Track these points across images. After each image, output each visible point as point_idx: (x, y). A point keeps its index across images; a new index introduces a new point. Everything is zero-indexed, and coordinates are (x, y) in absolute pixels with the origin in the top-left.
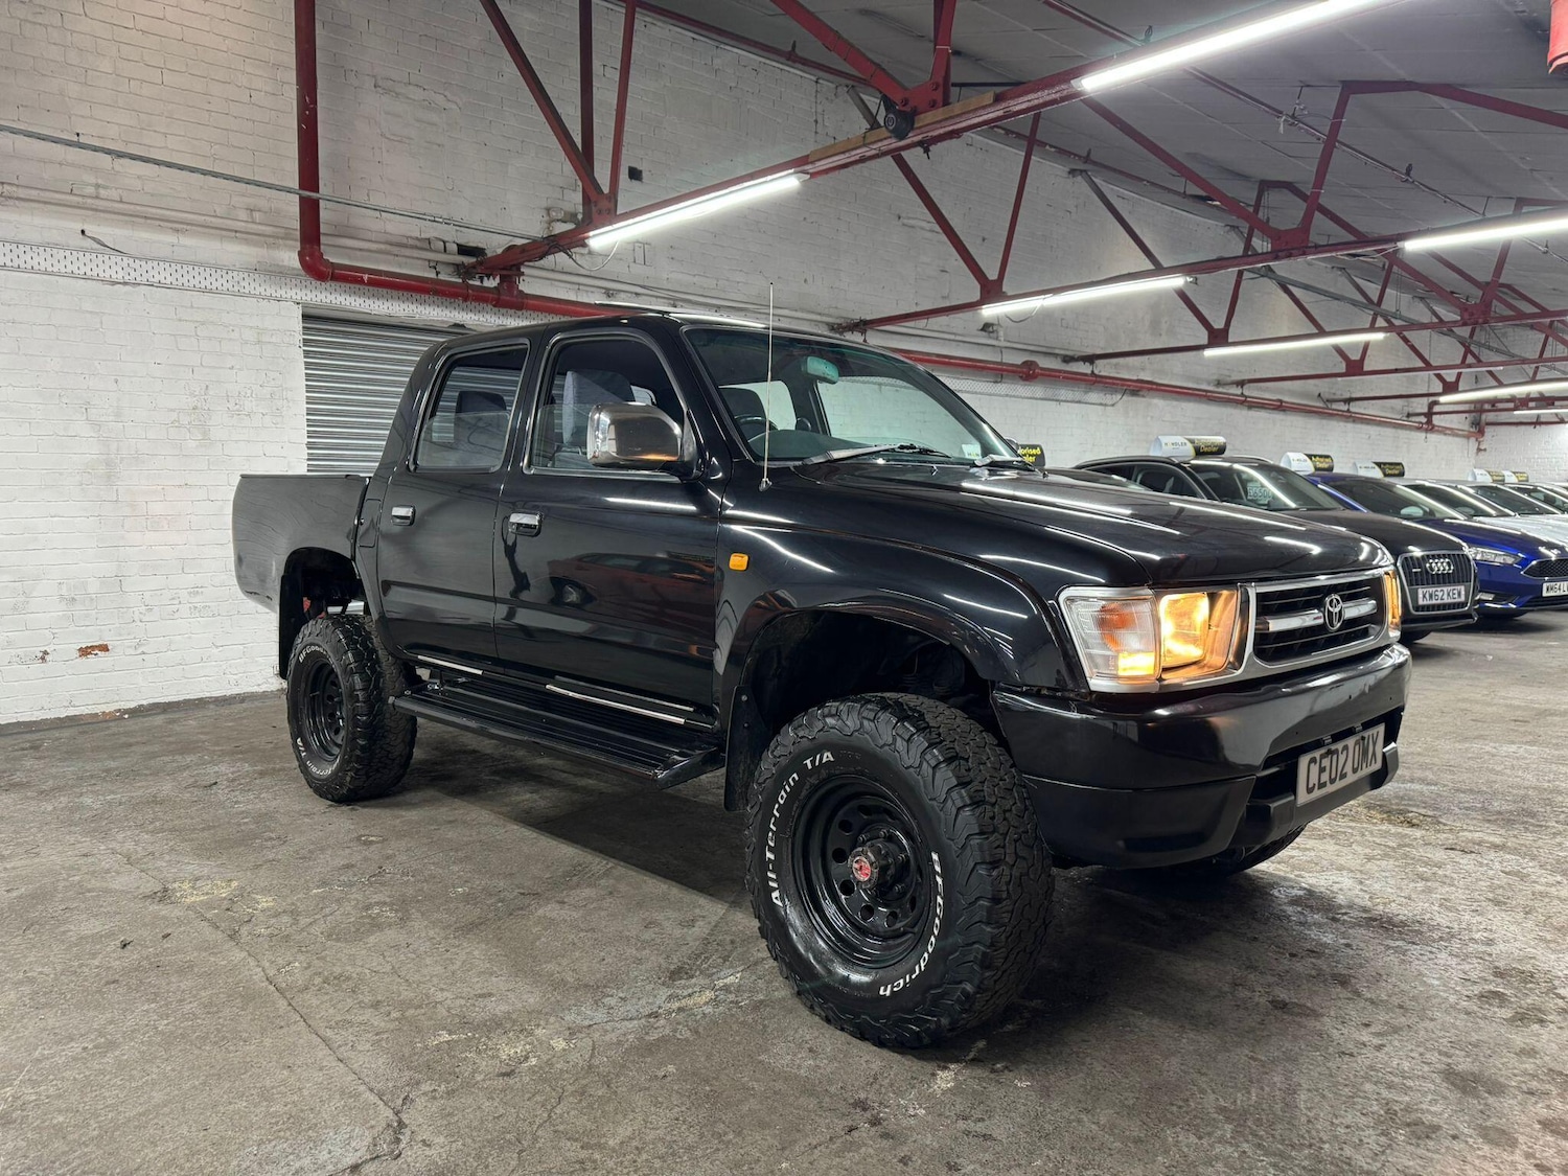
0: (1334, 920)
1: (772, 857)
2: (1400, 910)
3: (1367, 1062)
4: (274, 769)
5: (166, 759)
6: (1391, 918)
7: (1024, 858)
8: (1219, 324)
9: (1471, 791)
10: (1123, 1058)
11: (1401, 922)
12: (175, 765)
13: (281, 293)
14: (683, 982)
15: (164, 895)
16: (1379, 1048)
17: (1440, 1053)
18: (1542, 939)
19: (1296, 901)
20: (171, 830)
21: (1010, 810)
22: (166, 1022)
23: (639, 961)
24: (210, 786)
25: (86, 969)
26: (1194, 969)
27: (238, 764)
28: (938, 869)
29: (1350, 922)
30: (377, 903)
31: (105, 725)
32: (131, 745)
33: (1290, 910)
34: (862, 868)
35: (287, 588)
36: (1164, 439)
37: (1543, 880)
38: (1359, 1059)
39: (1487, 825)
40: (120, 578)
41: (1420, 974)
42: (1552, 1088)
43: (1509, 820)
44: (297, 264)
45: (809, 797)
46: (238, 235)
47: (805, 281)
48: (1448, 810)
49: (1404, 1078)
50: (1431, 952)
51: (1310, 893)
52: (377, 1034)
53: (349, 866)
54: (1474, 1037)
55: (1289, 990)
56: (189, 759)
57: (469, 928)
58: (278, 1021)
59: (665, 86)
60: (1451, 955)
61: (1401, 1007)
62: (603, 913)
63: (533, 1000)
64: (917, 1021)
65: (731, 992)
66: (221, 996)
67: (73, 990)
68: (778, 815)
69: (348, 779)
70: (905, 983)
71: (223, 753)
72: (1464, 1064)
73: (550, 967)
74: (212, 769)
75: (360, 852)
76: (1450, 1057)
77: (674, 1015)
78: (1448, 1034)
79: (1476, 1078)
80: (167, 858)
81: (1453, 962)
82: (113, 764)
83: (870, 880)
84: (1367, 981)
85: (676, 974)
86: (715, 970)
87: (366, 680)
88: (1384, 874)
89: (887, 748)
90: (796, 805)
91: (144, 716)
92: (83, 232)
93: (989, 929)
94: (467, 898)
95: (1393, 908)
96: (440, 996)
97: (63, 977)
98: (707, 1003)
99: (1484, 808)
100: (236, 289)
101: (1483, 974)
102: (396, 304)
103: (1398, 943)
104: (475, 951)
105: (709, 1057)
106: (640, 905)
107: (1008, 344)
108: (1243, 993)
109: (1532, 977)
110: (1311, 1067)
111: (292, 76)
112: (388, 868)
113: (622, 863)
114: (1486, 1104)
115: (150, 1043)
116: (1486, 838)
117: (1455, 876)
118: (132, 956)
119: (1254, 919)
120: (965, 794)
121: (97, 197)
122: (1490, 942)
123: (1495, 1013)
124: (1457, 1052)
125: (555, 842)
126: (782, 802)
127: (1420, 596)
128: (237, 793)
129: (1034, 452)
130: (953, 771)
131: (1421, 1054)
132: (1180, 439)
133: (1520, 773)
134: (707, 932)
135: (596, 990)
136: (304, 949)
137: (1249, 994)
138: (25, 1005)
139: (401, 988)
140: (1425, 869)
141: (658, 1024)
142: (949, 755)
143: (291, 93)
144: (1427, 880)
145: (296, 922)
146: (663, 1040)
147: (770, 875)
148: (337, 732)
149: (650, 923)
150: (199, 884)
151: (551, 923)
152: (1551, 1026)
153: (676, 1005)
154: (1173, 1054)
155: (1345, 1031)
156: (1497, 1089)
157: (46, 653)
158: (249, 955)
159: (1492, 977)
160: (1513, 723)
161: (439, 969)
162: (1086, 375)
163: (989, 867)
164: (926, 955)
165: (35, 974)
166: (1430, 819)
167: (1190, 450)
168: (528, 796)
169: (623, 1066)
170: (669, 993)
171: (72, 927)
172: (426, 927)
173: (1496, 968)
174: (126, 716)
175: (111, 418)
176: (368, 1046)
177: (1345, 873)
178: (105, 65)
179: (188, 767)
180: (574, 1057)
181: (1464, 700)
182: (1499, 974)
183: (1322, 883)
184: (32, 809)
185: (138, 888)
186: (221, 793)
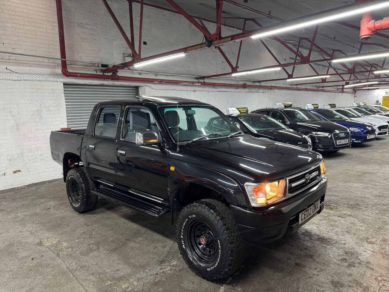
0: (311, 239)
1: (183, 237)
2: (326, 235)
3: (315, 280)
4: (64, 203)
5: (38, 200)
6: (324, 238)
7: (238, 241)
8: (290, 73)
9: (345, 198)
10: (261, 281)
11: (326, 239)
12: (39, 202)
13: (58, 80)
14: (163, 264)
15: (40, 244)
16: (318, 275)
17: (331, 276)
18: (357, 243)
19: (303, 234)
20: (41, 223)
21: (235, 230)
22: (44, 281)
23: (153, 259)
24: (49, 209)
25: (24, 267)
26: (279, 255)
27: (55, 202)
28: (219, 244)
29: (314, 239)
30: (92, 244)
31: (21, 190)
32: (28, 196)
33: (301, 236)
34: (203, 241)
35: (65, 161)
36: (277, 104)
37: (359, 225)
38: (313, 279)
39: (348, 209)
40: (22, 154)
41: (329, 254)
42: (354, 285)
43: (353, 207)
44: (61, 72)
45: (190, 224)
46: (46, 66)
47: (189, 67)
48: (340, 204)
49: (323, 283)
50: (332, 247)
51: (306, 231)
52: (94, 283)
53: (84, 233)
54: (339, 271)
55: (299, 260)
56: (43, 200)
57: (113, 250)
58: (70, 280)
59: (151, 20)
60: (336, 248)
61: (324, 263)
62: (144, 245)
63: (129, 271)
64: (216, 276)
65: (174, 267)
66: (57, 273)
67: (22, 273)
68: (183, 228)
69: (82, 208)
70: (213, 268)
71: (51, 198)
72: (336, 279)
73: (133, 261)
74: (49, 203)
75: (86, 228)
76: (333, 277)
77: (161, 274)
78: (333, 271)
79: (338, 283)
80: (40, 232)
81: (336, 250)
82: (24, 203)
83: (205, 244)
84: (317, 256)
85: (162, 262)
86: (171, 261)
87: (85, 185)
88: (323, 225)
89: (207, 215)
90: (188, 226)
91: (31, 187)
92: (6, 68)
93: (231, 258)
94: (113, 241)
95: (325, 235)
96: (108, 271)
97: (19, 269)
98: (169, 270)
99: (348, 204)
100: (46, 80)
101: (342, 253)
102: (87, 80)
103: (325, 245)
104: (115, 257)
105: (169, 285)
106: (153, 242)
107: (239, 79)
108: (289, 261)
109: (353, 253)
110: (303, 282)
111: (57, 25)
112: (93, 233)
113: (148, 229)
114: (339, 290)
115: (41, 288)
116: (347, 213)
117: (339, 224)
118: (35, 262)
119: (293, 239)
120: (225, 227)
121: (9, 59)
122: (345, 244)
123: (344, 264)
124: (335, 276)
125: (133, 224)
126: (184, 225)
127: (338, 142)
128: (56, 211)
129: (246, 109)
130: (222, 222)
131: (327, 277)
132: (281, 104)
133: (357, 192)
134: (169, 249)
135: (143, 267)
136: (75, 258)
137: (290, 261)
138: (11, 278)
139: (99, 269)
140: (333, 223)
141: (158, 277)
142: (221, 218)
143: (57, 29)
144: (333, 226)
145: (72, 250)
146: (159, 281)
147: (182, 241)
148: (79, 195)
149: (155, 247)
150: (49, 239)
151: (132, 248)
152: (356, 267)
153: (162, 271)
154: (273, 279)
155: (311, 271)
156: (342, 286)
157: (5, 173)
158: (62, 261)
159: (344, 254)
160: (357, 177)
161: (107, 263)
162: (258, 86)
163: (230, 244)
164: (217, 262)
165: (12, 269)
166: (335, 207)
167: (283, 106)
168: (126, 209)
169: (150, 289)
170: (160, 268)
171: (19, 254)
172: (103, 250)
173: (346, 251)
174: (26, 187)
175: (17, 114)
176: (92, 286)
177: (314, 225)
178: (9, 25)
179: (43, 203)
180: (139, 287)
181: (347, 170)
182: (346, 253)
183: (309, 228)
184: (6, 218)
185: (34, 241)
186: (52, 211)
